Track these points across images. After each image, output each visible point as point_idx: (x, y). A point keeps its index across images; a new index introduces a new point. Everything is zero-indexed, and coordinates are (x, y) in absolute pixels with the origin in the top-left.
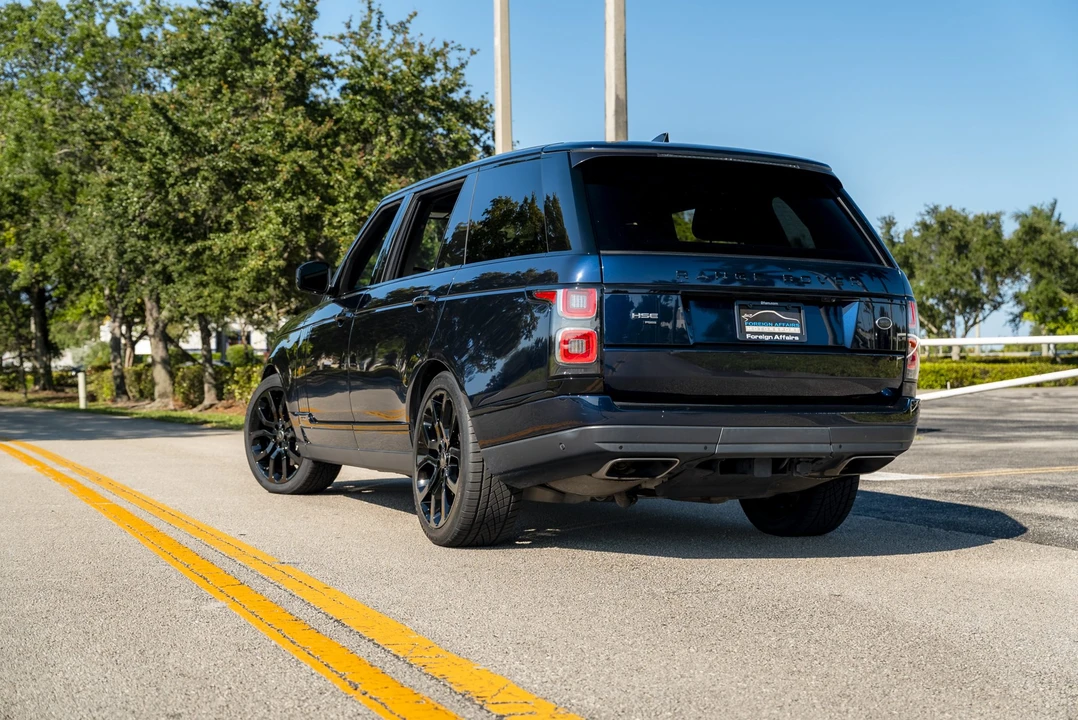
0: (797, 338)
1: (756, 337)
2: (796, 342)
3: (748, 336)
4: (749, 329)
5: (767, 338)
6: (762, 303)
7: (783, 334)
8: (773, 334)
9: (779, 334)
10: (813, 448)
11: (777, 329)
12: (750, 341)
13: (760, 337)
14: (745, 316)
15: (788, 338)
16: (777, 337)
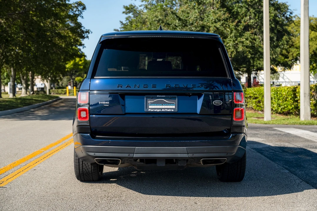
0: (173, 110)
1: (153, 110)
2: (173, 112)
3: (149, 110)
4: (150, 107)
5: (159, 110)
6: (158, 96)
7: (166, 109)
8: (161, 109)
9: (164, 109)
10: (179, 155)
11: (163, 107)
12: (150, 111)
13: (155, 110)
14: (149, 102)
15: (168, 110)
16: (163, 110)
